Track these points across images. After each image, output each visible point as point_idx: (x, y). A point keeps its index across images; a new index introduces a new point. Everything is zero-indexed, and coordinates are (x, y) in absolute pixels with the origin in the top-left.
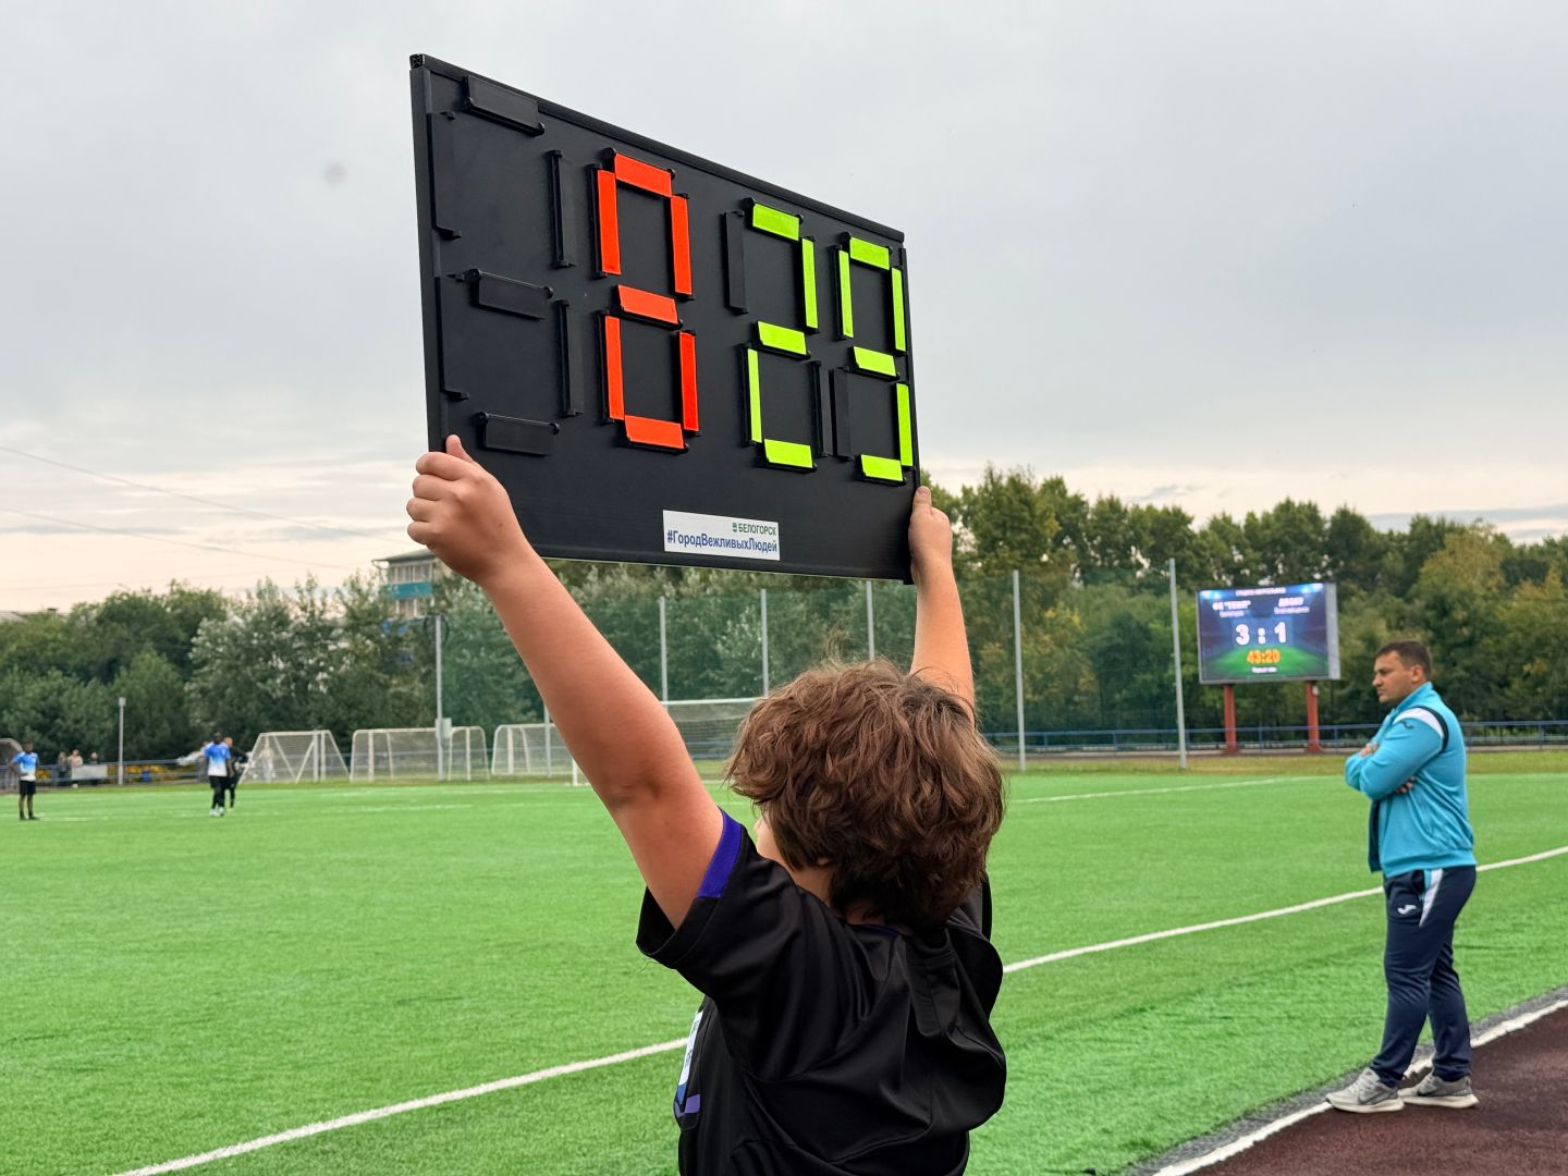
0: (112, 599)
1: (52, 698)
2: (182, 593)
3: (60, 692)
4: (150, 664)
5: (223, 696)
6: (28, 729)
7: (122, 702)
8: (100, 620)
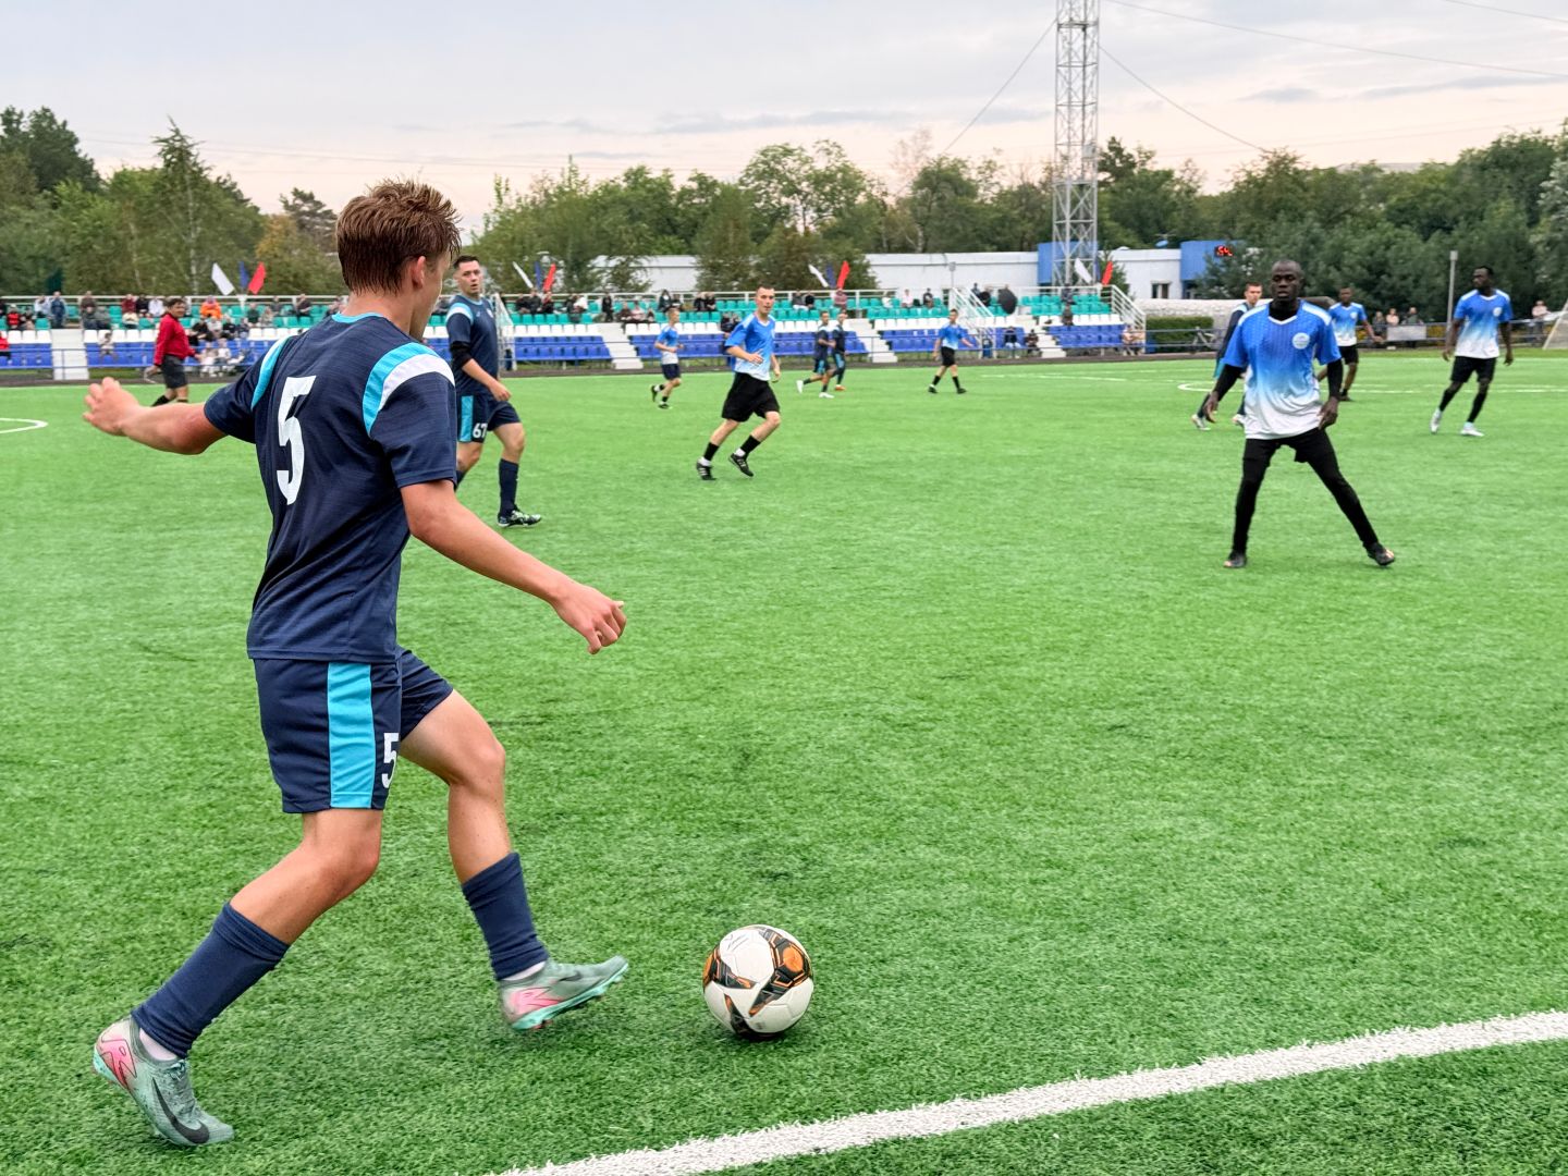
3: (1389, 245)
7: (1454, 256)
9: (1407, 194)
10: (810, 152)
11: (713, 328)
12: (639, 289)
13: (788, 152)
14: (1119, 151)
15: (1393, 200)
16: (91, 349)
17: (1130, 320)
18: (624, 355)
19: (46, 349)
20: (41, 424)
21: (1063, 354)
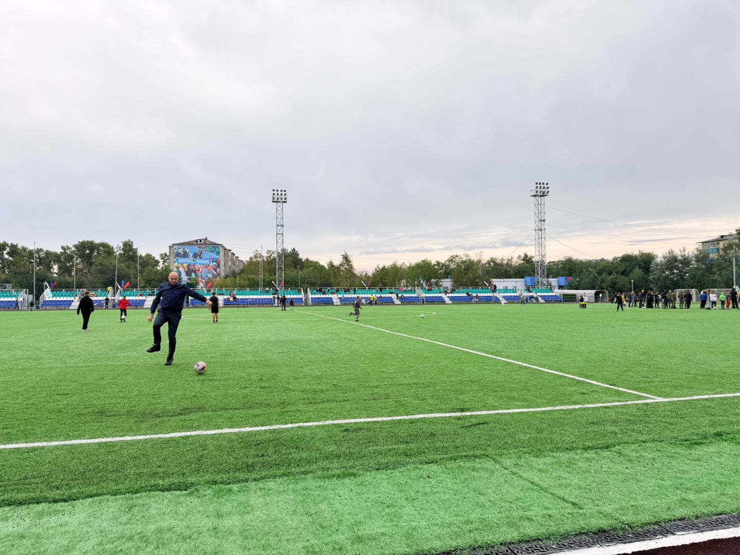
0: (624, 255)
1: (614, 280)
2: (642, 253)
3: (616, 279)
4: (638, 272)
5: (659, 280)
6: (609, 288)
7: (632, 281)
8: (620, 261)
9: (601, 267)
10: (462, 256)
11: (465, 295)
12: (441, 286)
13: (457, 256)
14: (527, 256)
15: (598, 268)
16: (340, 298)
17: (558, 294)
18: (447, 300)
19: (331, 298)
20: (435, 313)
21: (544, 302)
